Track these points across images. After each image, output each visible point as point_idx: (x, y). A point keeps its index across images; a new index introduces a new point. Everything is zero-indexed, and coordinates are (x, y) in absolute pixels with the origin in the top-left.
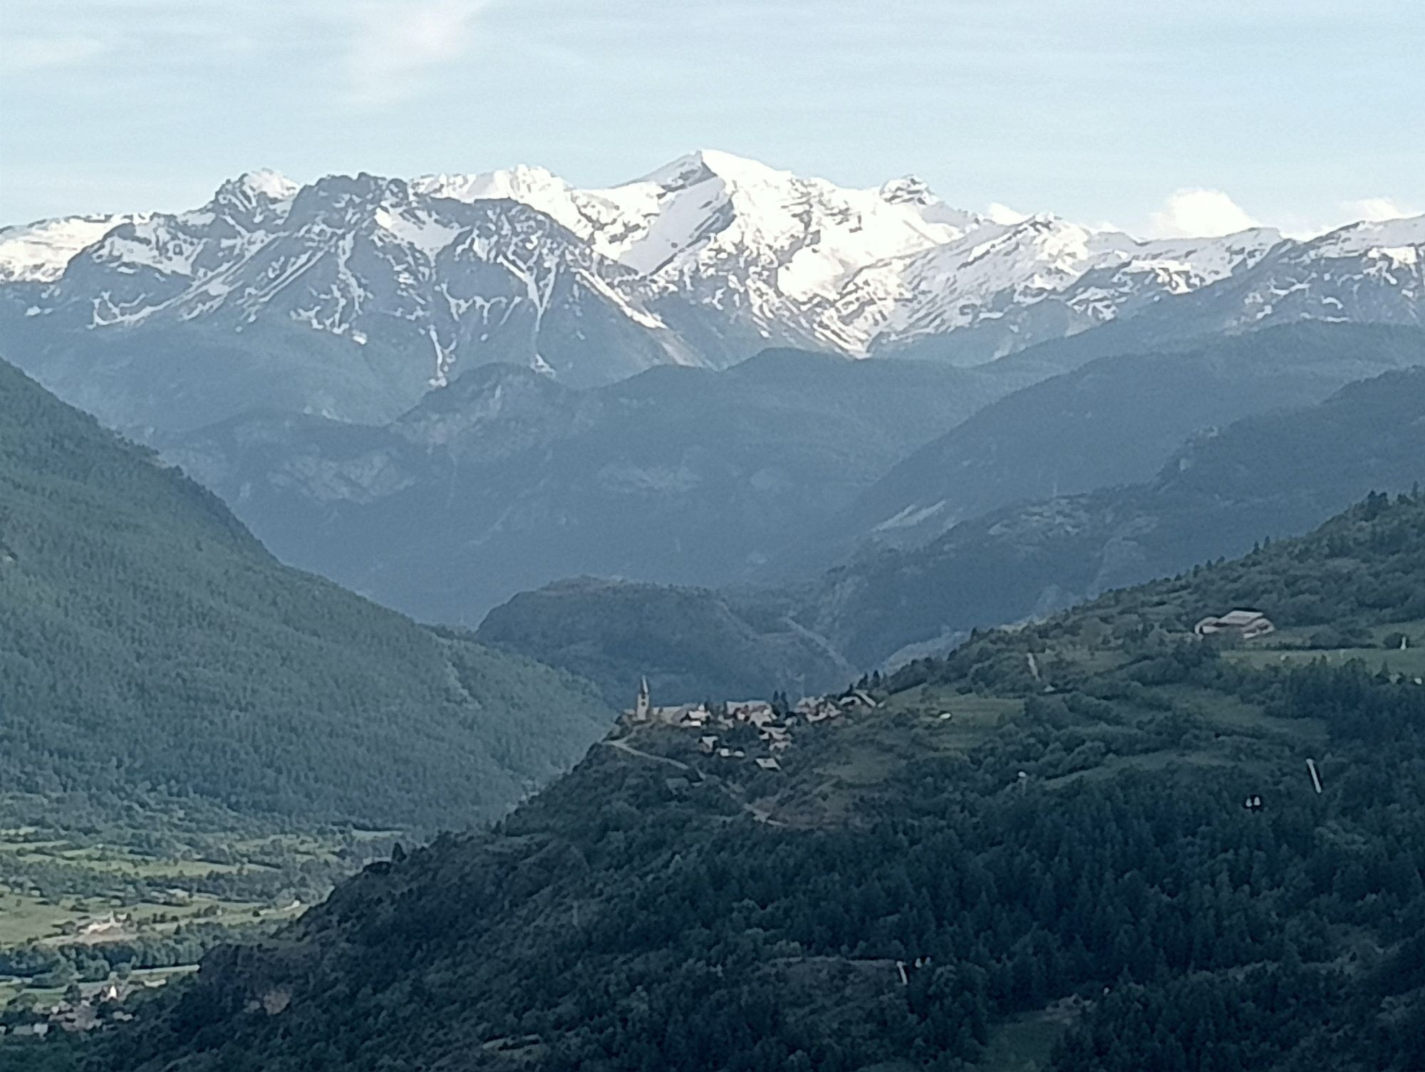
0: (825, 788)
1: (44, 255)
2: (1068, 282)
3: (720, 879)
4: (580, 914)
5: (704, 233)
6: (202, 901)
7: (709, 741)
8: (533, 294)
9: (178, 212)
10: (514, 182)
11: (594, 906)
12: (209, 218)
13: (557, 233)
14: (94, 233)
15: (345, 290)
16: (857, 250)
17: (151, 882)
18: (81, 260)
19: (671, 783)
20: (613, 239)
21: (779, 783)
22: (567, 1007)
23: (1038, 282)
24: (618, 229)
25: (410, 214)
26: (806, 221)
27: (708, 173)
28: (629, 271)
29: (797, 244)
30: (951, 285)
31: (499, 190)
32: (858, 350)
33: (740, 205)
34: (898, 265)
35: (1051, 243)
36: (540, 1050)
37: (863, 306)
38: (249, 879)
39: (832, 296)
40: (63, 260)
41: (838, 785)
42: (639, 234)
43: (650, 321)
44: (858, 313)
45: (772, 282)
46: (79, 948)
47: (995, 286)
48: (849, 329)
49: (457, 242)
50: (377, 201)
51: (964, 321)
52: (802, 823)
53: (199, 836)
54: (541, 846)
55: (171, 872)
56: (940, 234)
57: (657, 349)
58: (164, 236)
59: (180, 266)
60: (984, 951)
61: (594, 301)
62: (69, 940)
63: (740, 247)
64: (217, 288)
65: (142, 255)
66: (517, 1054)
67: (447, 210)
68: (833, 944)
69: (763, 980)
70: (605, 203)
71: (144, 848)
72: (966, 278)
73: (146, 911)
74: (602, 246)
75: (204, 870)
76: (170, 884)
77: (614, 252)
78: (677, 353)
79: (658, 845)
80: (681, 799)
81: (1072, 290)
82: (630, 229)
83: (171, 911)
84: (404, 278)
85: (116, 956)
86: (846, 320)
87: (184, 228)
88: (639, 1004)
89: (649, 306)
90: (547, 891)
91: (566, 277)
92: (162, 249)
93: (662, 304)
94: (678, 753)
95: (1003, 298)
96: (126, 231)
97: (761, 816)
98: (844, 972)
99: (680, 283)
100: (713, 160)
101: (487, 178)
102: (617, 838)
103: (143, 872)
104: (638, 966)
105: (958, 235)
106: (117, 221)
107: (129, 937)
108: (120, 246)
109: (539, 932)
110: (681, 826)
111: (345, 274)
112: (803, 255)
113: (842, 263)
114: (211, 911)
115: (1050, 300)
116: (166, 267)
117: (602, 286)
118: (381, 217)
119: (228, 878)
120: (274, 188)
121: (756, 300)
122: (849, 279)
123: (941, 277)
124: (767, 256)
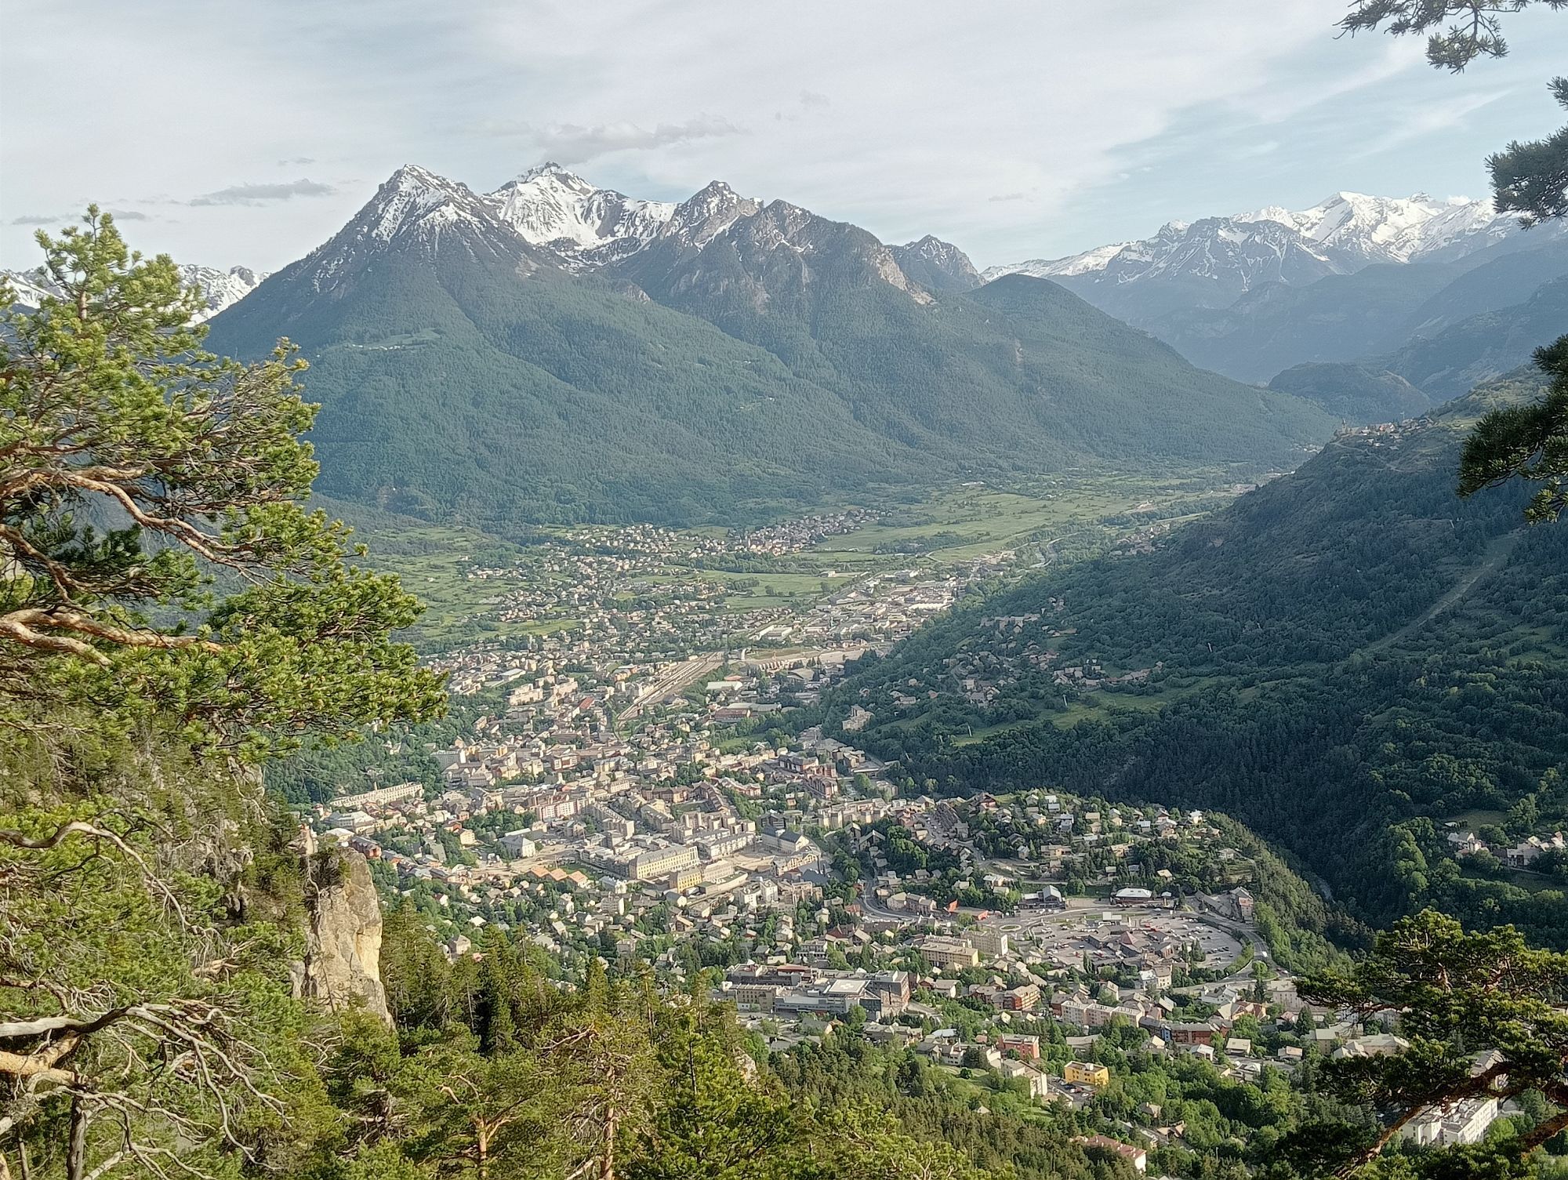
0: (1417, 456)
1: (1100, 260)
2: (1486, 225)
3: (1379, 492)
4: (1328, 507)
5: (1342, 223)
6: (1179, 493)
7: (1371, 441)
8: (1279, 254)
9: (1146, 239)
10: (1269, 213)
11: (1332, 504)
12: (1157, 240)
13: (1286, 230)
14: (1116, 250)
15: (1208, 260)
16: (1401, 222)
17: (1160, 488)
18: (1113, 261)
19: (1358, 458)
20: (1307, 229)
21: (1400, 455)
22: (1325, 542)
23: (1475, 226)
24: (1309, 225)
25: (1231, 230)
26: (1381, 212)
27: (1342, 200)
28: (1314, 241)
29: (1378, 223)
30: (1440, 232)
31: (1263, 216)
32: (1404, 260)
33: (1355, 210)
34: (1419, 226)
35: (1479, 211)
36: (1317, 558)
37: (1405, 243)
38: (1195, 484)
39: (1393, 240)
40: (1107, 260)
41: (1422, 455)
42: (1317, 227)
43: (1323, 259)
44: (1403, 246)
45: (1369, 238)
46: (1138, 514)
47: (1457, 229)
48: (1401, 252)
49: (1249, 238)
50: (1218, 227)
51: (1445, 244)
52: (1409, 470)
53: (1176, 470)
54: (1310, 483)
55: (1167, 483)
56: (1434, 212)
57: (1327, 269)
58: (1142, 249)
59: (1148, 259)
60: (1483, 514)
61: (1303, 255)
62: (1134, 511)
63: (1356, 226)
64: (1161, 265)
65: (1134, 256)
66: (1309, 560)
67: (1245, 227)
68: (1425, 514)
69: (1399, 529)
70: (1304, 216)
71: (1156, 476)
72: (1445, 228)
73: (1160, 498)
74: (1304, 233)
75: (1178, 482)
76: (1166, 488)
77: (1308, 235)
78: (1335, 270)
79: (1354, 480)
80: (1362, 463)
81: (1488, 228)
82: (1313, 225)
83: (1168, 498)
84: (1230, 253)
85: (1151, 516)
86: (1399, 249)
87: (1149, 245)
88: (1352, 539)
89: (1322, 253)
90: (1314, 499)
91: (1290, 246)
92: (1141, 253)
93: (1328, 252)
94: (1359, 446)
95: (1461, 234)
96: (1128, 249)
97: (1393, 468)
98: (1430, 525)
99: (1334, 243)
100: (1344, 195)
101: (1258, 213)
102: (1339, 479)
103: (1157, 484)
104: (1351, 526)
105: (1441, 212)
106: (1124, 245)
107: (1154, 509)
108: (1126, 254)
109: (1313, 514)
110: (1363, 473)
111: (1209, 255)
112: (1381, 227)
113: (1397, 228)
114: (1182, 497)
115: (1479, 232)
116: (1143, 260)
117: (1304, 247)
118: (1220, 232)
119: (1187, 484)
120: (1180, 226)
121: (1364, 246)
122: (1399, 232)
123: (1436, 229)
124: (1367, 228)
